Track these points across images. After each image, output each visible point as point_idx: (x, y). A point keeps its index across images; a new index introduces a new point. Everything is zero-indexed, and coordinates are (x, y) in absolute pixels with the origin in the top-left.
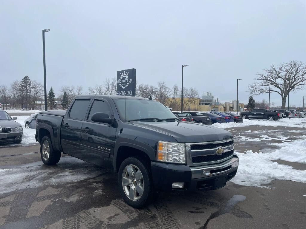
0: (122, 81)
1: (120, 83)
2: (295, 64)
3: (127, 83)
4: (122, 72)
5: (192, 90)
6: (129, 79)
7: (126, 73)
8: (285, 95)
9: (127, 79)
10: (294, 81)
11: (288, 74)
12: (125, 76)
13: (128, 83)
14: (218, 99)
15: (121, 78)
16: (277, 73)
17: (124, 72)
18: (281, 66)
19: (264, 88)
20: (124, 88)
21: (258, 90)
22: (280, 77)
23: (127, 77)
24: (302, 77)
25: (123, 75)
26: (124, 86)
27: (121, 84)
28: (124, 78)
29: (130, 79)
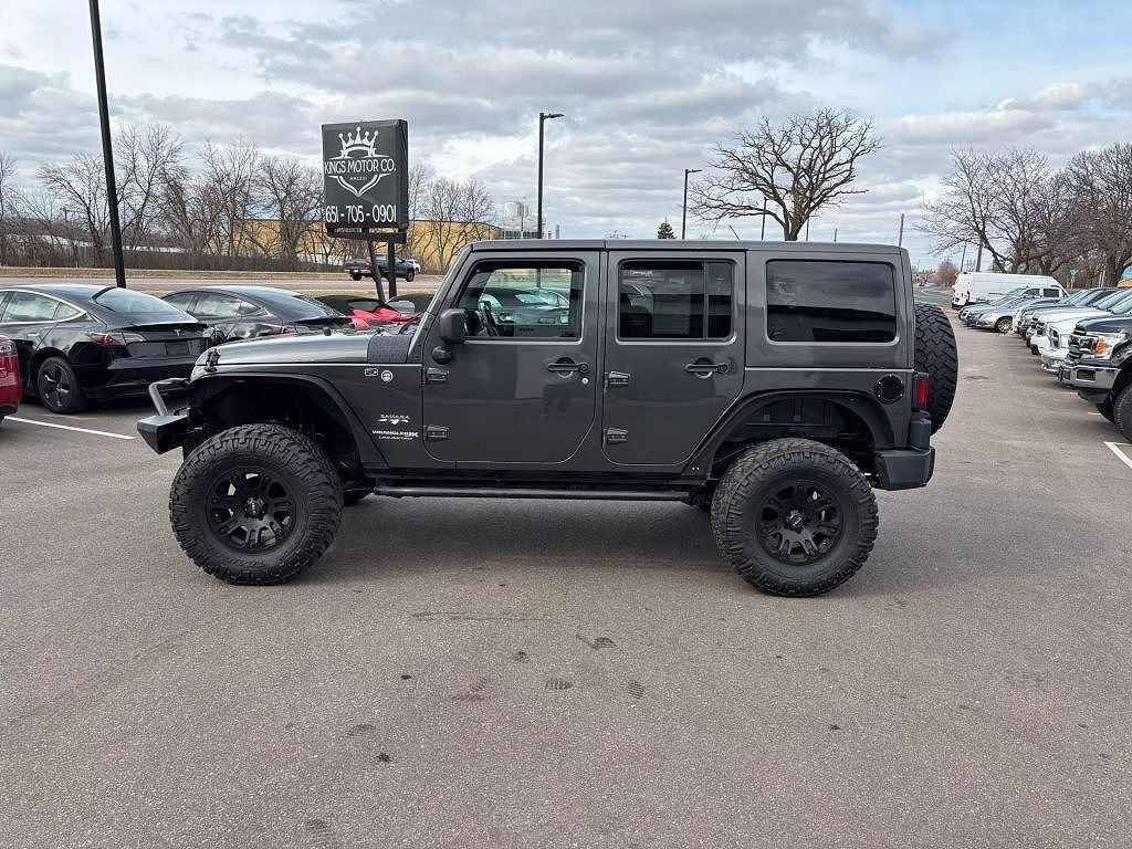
0: (346, 165)
1: (341, 174)
2: (829, 123)
3: (373, 173)
4: (349, 129)
5: (472, 191)
6: (380, 159)
7: (367, 134)
8: (793, 224)
9: (373, 159)
10: (824, 179)
11: (806, 156)
12: (362, 145)
13: (378, 174)
14: (558, 231)
15: (345, 153)
16: (776, 148)
17: (359, 129)
18: (788, 126)
19: (733, 198)
20: (358, 194)
21: (715, 203)
22: (783, 164)
23: (371, 152)
24: (847, 166)
25: (351, 142)
26: (358, 185)
27: (346, 177)
28: (357, 155)
29: (388, 159)
